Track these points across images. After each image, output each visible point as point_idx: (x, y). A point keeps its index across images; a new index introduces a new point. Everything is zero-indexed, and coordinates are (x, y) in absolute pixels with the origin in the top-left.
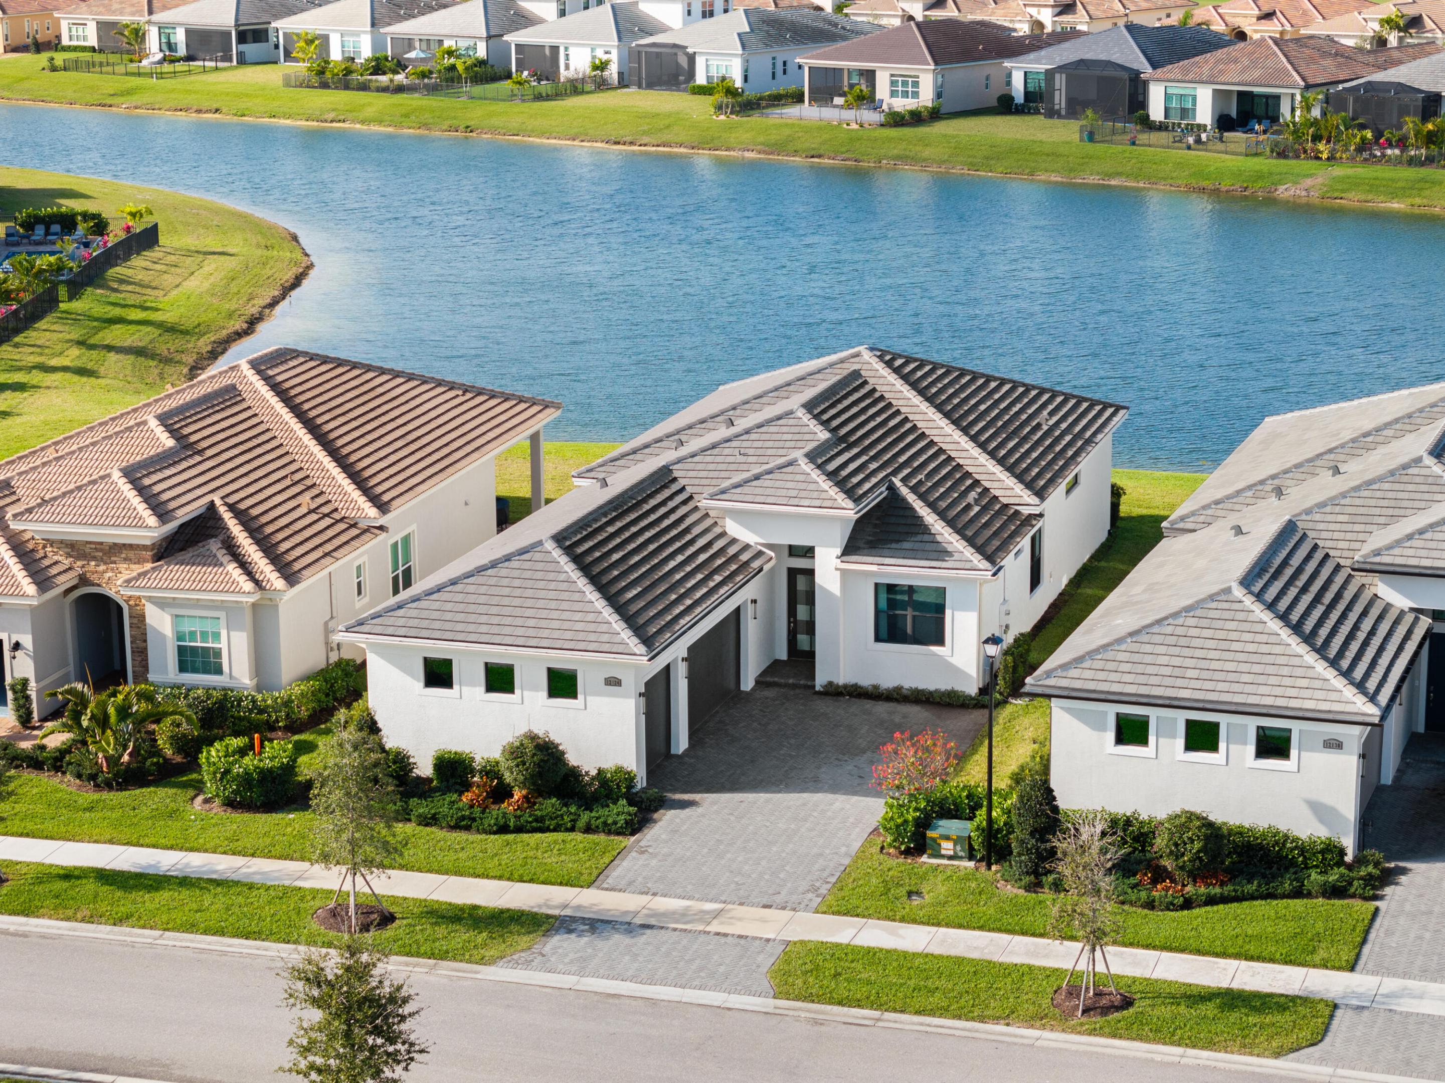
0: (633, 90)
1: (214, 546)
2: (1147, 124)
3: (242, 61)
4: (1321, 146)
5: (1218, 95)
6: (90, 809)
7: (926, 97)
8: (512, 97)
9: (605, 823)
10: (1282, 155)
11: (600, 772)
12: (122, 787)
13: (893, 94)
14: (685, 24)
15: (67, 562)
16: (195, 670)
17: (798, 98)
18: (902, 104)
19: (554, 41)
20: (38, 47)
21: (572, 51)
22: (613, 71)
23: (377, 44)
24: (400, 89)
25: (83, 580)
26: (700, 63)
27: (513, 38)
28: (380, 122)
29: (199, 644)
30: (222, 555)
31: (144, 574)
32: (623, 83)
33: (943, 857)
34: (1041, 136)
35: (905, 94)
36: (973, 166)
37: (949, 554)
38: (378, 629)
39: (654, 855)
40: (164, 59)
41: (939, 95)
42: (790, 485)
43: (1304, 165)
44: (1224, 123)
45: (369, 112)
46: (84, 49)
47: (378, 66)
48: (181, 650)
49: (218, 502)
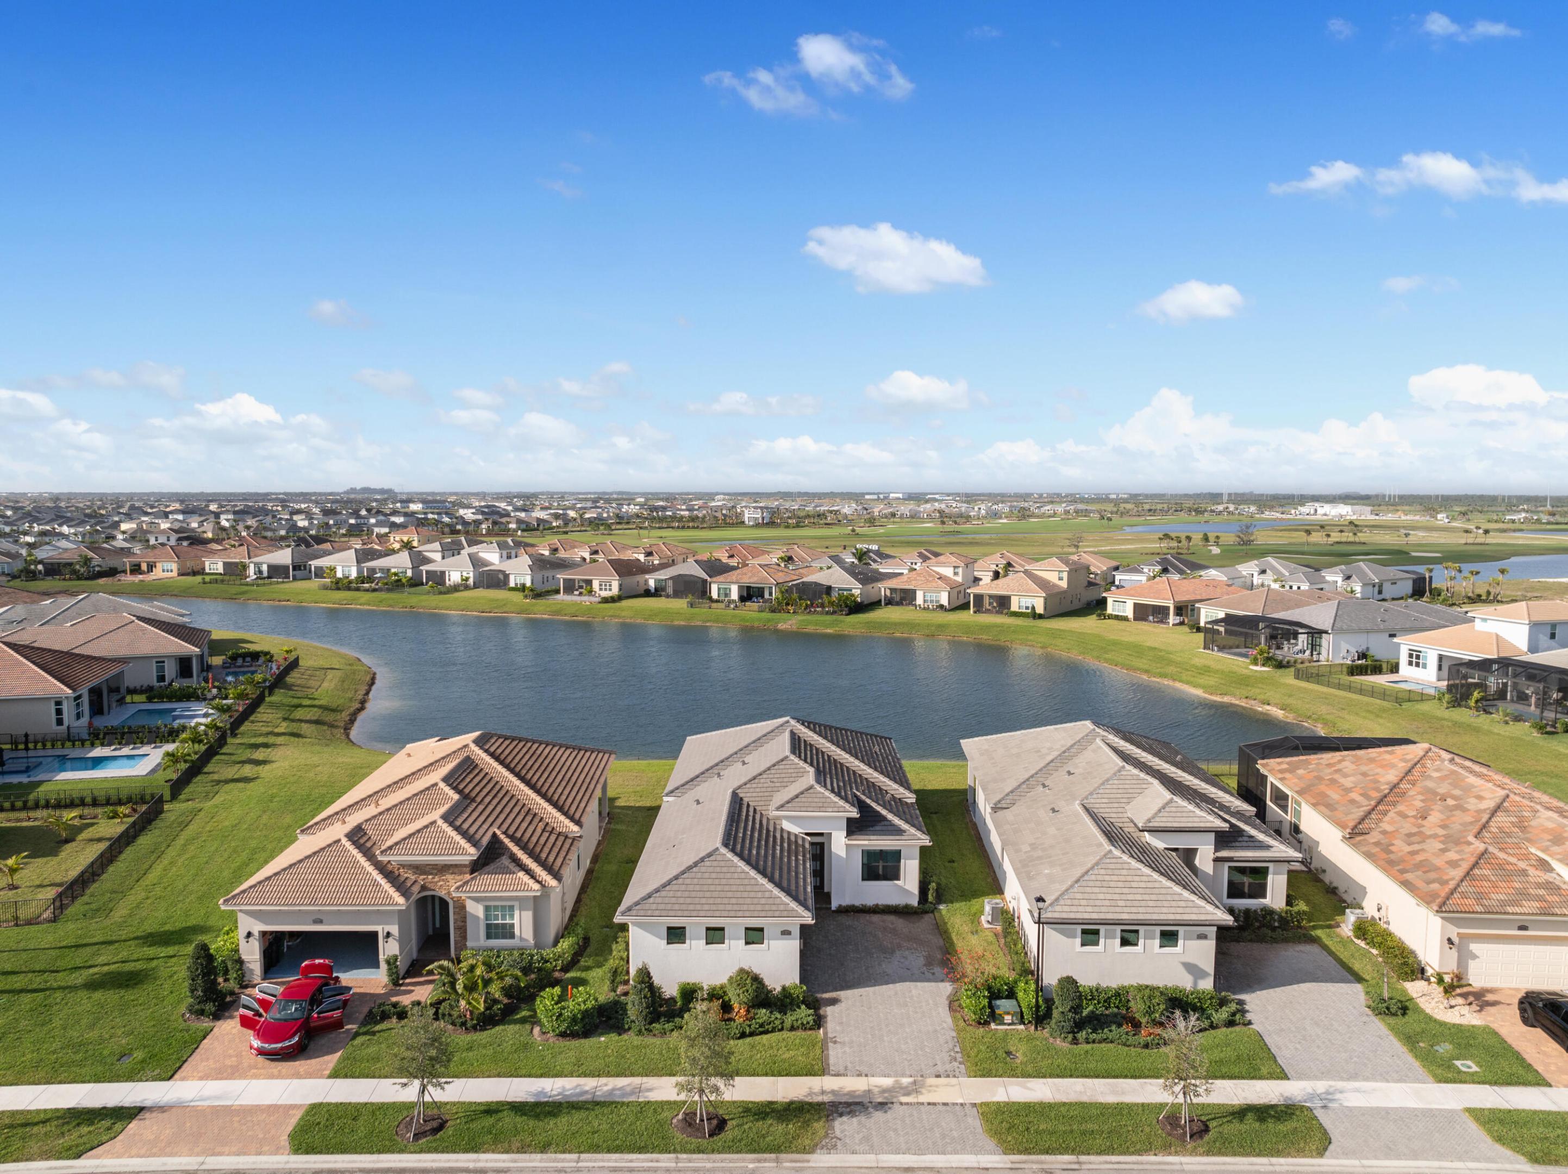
0: (481, 589)
1: (505, 861)
2: (711, 599)
3: (295, 579)
4: (789, 607)
5: (740, 588)
6: (470, 1049)
7: (615, 590)
8: (428, 593)
9: (802, 1024)
10: (773, 611)
11: (784, 988)
12: (483, 1029)
13: (601, 589)
14: (500, 562)
15: (413, 878)
16: (497, 937)
17: (558, 592)
18: (605, 594)
19: (442, 569)
20: (195, 573)
21: (452, 573)
22: (471, 582)
23: (360, 571)
24: (374, 590)
25: (424, 888)
26: (512, 578)
27: (424, 568)
28: (369, 605)
29: (500, 922)
30: (512, 866)
31: (466, 883)
32: (476, 586)
33: (1005, 1024)
34: (670, 606)
35: (606, 590)
36: (645, 619)
37: (904, 831)
38: (642, 913)
39: (843, 1043)
40: (257, 578)
41: (620, 589)
42: (816, 800)
43: (785, 615)
44: (743, 599)
45: (362, 600)
46: (216, 574)
47: (361, 579)
48: (489, 926)
49: (498, 832)
